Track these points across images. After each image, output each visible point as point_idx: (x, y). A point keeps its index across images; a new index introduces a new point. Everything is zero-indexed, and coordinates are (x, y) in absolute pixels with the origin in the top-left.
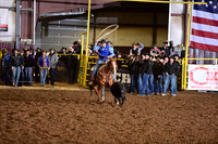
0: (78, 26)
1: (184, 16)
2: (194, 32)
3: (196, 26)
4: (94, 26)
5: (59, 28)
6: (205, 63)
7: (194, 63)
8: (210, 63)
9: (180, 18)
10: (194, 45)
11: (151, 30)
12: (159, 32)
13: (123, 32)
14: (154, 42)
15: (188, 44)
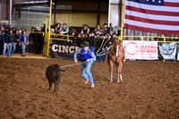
0: (43, 12)
1: (120, 5)
2: (127, 17)
3: (129, 13)
4: (55, 12)
5: (29, 13)
6: (135, 39)
7: (127, 39)
8: (139, 39)
9: (117, 7)
10: (127, 26)
11: (96, 15)
12: (101, 17)
13: (75, 16)
14: (98, 23)
15: (123, 26)
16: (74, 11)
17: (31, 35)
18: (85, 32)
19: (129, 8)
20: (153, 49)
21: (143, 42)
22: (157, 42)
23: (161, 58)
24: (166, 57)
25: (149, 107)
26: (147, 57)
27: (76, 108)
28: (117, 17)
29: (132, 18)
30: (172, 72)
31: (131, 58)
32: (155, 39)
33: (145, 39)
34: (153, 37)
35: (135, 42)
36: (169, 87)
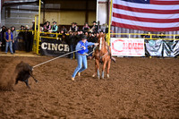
0: (32, 10)
1: (108, 3)
2: (114, 15)
3: (116, 11)
4: (44, 10)
5: (18, 11)
6: (122, 36)
7: (114, 36)
8: (126, 36)
9: (105, 5)
10: (114, 24)
11: (84, 14)
12: (90, 15)
13: (65, 14)
14: (87, 21)
15: (110, 24)
16: (62, 10)
17: (21, 34)
18: (73, 30)
19: (116, 6)
20: (140, 46)
21: (130, 39)
22: (143, 39)
23: (147, 55)
24: (152, 54)
25: (136, 102)
26: (134, 53)
27: (65, 105)
28: (105, 15)
29: (119, 16)
30: (159, 68)
31: (118, 55)
32: (142, 36)
33: (132, 37)
34: (139, 35)
35: (122, 39)
36: (156, 83)
